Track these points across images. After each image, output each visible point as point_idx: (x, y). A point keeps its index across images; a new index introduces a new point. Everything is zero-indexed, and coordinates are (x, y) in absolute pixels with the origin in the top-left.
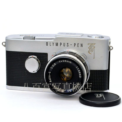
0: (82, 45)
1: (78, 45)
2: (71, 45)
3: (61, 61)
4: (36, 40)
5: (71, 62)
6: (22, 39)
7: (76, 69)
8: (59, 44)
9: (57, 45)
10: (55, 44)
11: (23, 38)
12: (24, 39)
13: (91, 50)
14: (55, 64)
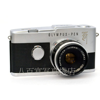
0: (77, 34)
1: (74, 34)
2: (69, 34)
3: (70, 48)
4: (39, 32)
5: (77, 48)
6: (28, 33)
7: (81, 53)
8: (59, 35)
9: (57, 35)
10: (56, 35)
11: (27, 31)
12: (29, 32)
13: (84, 37)
14: (64, 51)
